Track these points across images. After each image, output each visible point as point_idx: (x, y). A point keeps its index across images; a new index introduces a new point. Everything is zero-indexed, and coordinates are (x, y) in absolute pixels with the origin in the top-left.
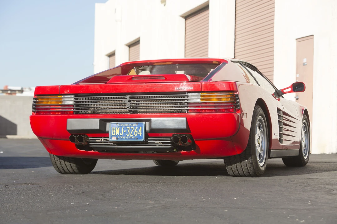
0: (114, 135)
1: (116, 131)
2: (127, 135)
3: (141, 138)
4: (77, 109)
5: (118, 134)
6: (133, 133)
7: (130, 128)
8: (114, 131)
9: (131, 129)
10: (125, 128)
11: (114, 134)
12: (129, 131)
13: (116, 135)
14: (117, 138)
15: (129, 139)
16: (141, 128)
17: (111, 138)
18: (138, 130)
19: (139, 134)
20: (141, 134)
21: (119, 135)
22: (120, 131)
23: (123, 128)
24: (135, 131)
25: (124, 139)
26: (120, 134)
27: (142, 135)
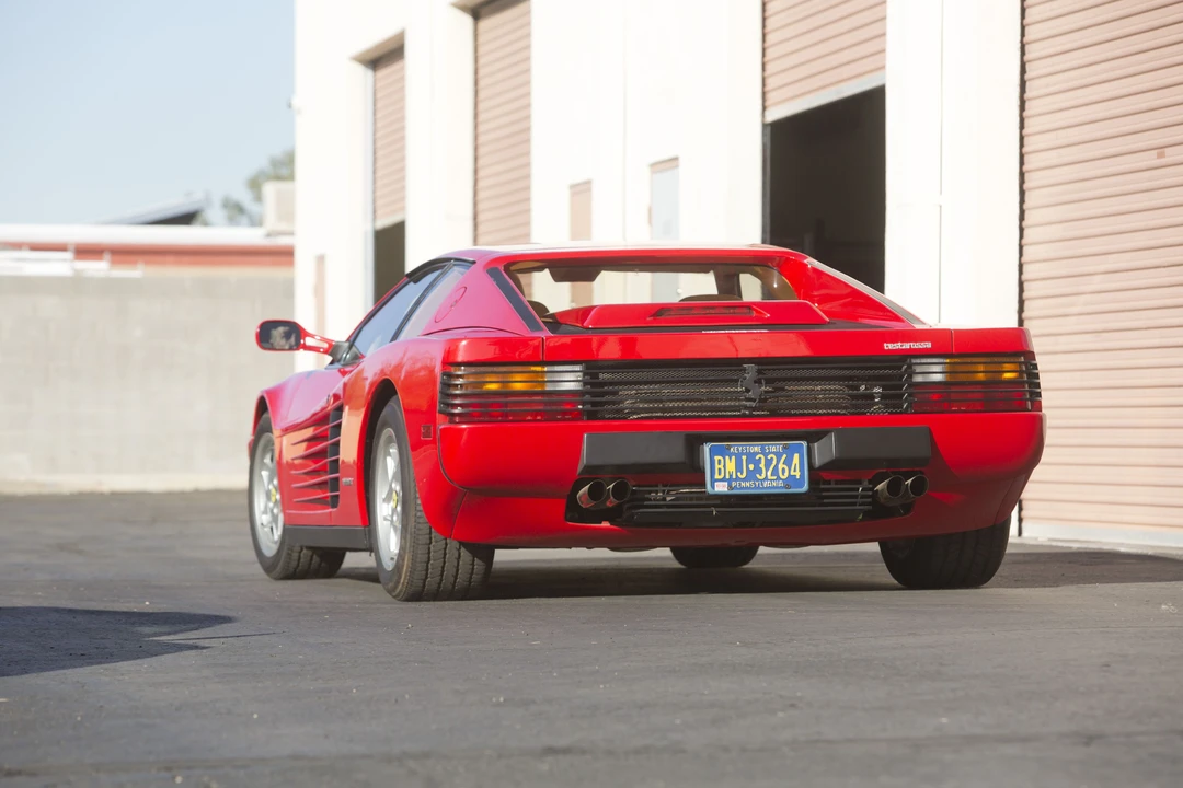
0: (722, 476)
1: (724, 466)
2: (758, 476)
3: (800, 483)
4: (594, 404)
5: (731, 476)
6: (775, 472)
7: (766, 459)
8: (721, 466)
9: (768, 463)
10: (751, 458)
11: (720, 474)
12: (762, 466)
13: (728, 477)
14: (730, 487)
15: (764, 488)
16: (796, 456)
17: (713, 487)
18: (788, 462)
19: (792, 473)
20: (798, 474)
21: (734, 477)
22: (739, 468)
23: (744, 458)
24: (781, 466)
25: (750, 488)
26: (739, 474)
27: (802, 475)
